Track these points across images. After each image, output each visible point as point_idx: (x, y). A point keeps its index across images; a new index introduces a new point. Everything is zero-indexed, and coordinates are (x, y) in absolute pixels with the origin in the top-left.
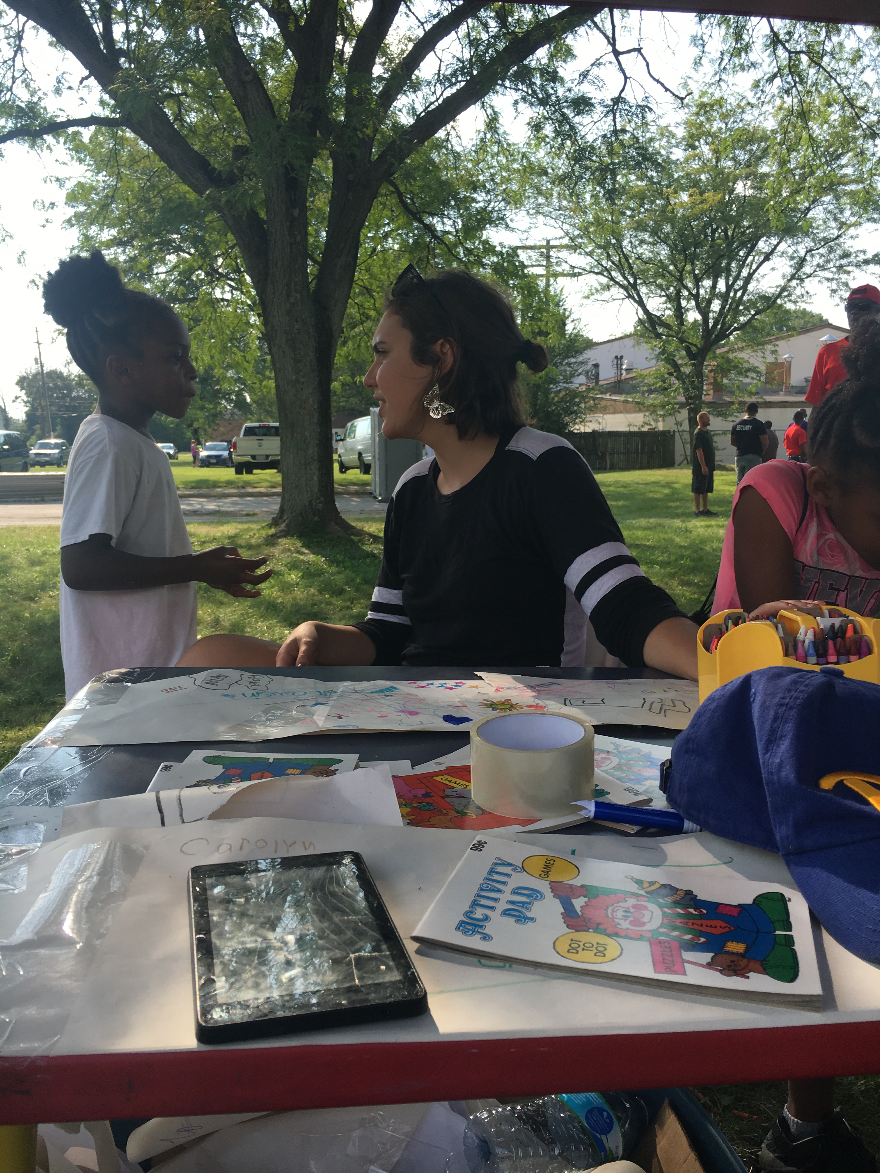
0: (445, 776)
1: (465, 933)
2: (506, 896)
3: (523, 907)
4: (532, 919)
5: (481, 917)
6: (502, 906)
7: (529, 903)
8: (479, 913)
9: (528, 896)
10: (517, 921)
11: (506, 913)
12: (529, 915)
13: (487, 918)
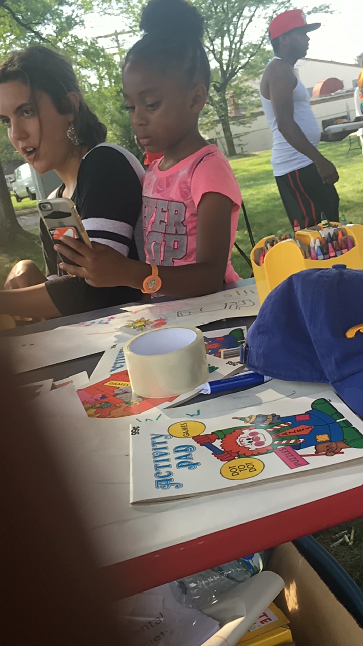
0: (112, 381)
1: (163, 487)
2: (173, 456)
3: (187, 458)
4: (197, 464)
5: (167, 474)
6: (174, 463)
7: (189, 455)
8: (164, 472)
9: (185, 450)
10: (189, 468)
11: (179, 466)
12: (194, 462)
13: (170, 474)
